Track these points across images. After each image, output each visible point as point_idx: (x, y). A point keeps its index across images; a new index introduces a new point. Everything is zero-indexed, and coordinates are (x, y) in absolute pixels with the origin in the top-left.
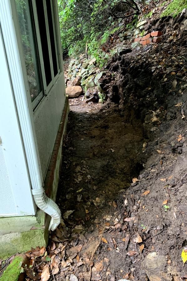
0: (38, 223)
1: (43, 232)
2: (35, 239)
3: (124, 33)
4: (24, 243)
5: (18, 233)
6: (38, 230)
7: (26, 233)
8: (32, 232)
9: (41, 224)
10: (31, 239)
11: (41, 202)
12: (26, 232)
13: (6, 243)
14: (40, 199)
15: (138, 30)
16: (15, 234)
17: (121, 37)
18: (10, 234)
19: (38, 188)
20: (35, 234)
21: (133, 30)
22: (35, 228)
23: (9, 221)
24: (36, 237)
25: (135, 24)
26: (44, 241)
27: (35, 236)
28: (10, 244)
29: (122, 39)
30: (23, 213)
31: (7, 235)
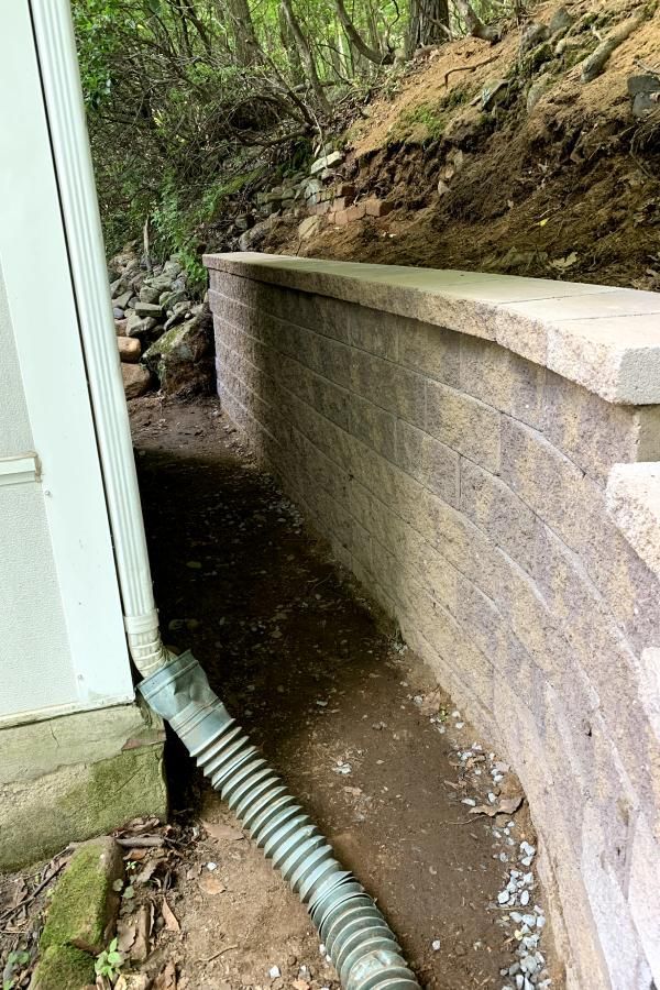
0: (146, 723)
1: (160, 753)
2: (134, 783)
3: (269, 191)
4: (100, 803)
5: (82, 767)
6: (146, 749)
7: (109, 762)
8: (127, 757)
9: (154, 726)
10: (121, 783)
11: (154, 657)
12: (107, 760)
13: (42, 812)
14: (150, 648)
15: (316, 180)
16: (74, 771)
17: (264, 204)
18: (58, 774)
19: (144, 611)
20: (135, 763)
21: (299, 181)
22: (135, 744)
23: (54, 729)
24: (137, 776)
25: (305, 165)
26: (163, 786)
27: (134, 773)
28: (53, 811)
29: (266, 209)
30: (99, 697)
31: (49, 778)
